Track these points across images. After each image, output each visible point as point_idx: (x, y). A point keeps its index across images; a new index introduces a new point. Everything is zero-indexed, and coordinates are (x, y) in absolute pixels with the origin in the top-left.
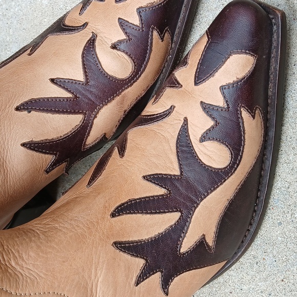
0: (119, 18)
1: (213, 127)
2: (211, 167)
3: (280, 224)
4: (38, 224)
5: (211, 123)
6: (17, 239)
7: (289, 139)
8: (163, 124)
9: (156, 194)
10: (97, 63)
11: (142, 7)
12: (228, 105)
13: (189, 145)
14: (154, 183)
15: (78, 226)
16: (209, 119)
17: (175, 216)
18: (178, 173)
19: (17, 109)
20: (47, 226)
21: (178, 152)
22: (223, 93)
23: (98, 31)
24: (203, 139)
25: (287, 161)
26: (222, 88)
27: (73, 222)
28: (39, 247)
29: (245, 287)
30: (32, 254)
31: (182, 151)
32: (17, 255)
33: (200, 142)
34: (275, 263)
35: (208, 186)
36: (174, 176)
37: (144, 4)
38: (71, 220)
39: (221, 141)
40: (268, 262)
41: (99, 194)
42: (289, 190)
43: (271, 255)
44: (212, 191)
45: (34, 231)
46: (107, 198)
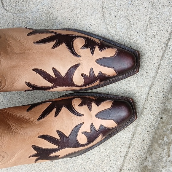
0: (92, 68)
1: (89, 132)
2: (78, 141)
3: (83, 160)
4: (14, 126)
5: (89, 131)
6: (5, 131)
7: (106, 144)
8: (76, 117)
9: (56, 137)
10: (72, 75)
11: (102, 72)
12: (98, 131)
13: (78, 131)
14: (58, 134)
15: (26, 136)
16: (90, 130)
17: (56, 147)
18: (68, 135)
19: (34, 70)
20: (17, 130)
21: (73, 130)
22: (100, 127)
23: (82, 64)
24: (83, 133)
25: (100, 148)
26: (101, 125)
27: (25, 134)
28: (10, 138)
29: (58, 164)
30: (7, 139)
31: (75, 131)
32: (2, 138)
33: (82, 133)
34: (72, 167)
35: (73, 145)
36: (66, 136)
37: (103, 72)
38: (26, 132)
39: (87, 138)
40: (70, 165)
41: (40, 127)
42: (93, 155)
43: (73, 165)
44: (72, 148)
45: (12, 129)
46: (41, 131)
